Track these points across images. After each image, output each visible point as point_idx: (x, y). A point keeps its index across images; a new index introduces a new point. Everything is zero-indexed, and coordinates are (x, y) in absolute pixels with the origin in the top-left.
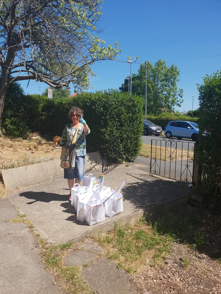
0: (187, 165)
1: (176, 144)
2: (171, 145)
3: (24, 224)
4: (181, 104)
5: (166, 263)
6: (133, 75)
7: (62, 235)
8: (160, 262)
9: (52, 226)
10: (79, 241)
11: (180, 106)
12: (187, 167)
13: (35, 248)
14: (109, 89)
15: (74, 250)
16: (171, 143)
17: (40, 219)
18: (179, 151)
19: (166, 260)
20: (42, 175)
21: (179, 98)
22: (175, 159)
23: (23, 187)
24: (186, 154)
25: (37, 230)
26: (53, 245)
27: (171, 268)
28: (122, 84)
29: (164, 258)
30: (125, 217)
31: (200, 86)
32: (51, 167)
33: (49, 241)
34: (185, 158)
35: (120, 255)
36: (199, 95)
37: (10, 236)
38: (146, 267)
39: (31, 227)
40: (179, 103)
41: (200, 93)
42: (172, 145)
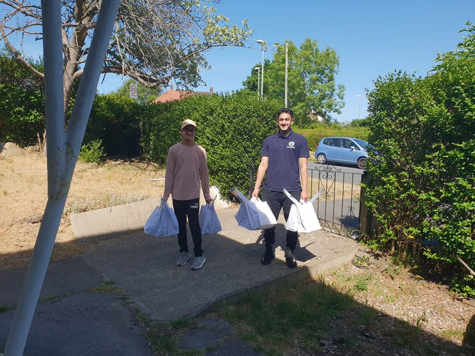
0: (351, 207)
1: (335, 176)
2: (327, 177)
3: (113, 294)
4: (341, 109)
5: (323, 345)
6: (266, 62)
7: (171, 309)
8: (314, 343)
9: (155, 297)
10: (198, 316)
11: (339, 113)
12: (351, 209)
13: (134, 327)
14: (233, 91)
15: (192, 329)
16: (327, 174)
17: (136, 287)
18: (339, 185)
19: (321, 341)
20: (132, 222)
21: (339, 100)
22: (333, 198)
23: (103, 240)
24: (349, 190)
25: (133, 303)
26: (160, 322)
27: (329, 351)
28: (248, 76)
29: (319, 339)
30: (262, 283)
31: (369, 92)
32: (145, 209)
33: (153, 317)
34: (347, 196)
35: (258, 334)
36: (369, 105)
37: (96, 310)
38: (294, 350)
39: (124, 298)
40: (338, 107)
41: (369, 102)
42: (329, 177)
